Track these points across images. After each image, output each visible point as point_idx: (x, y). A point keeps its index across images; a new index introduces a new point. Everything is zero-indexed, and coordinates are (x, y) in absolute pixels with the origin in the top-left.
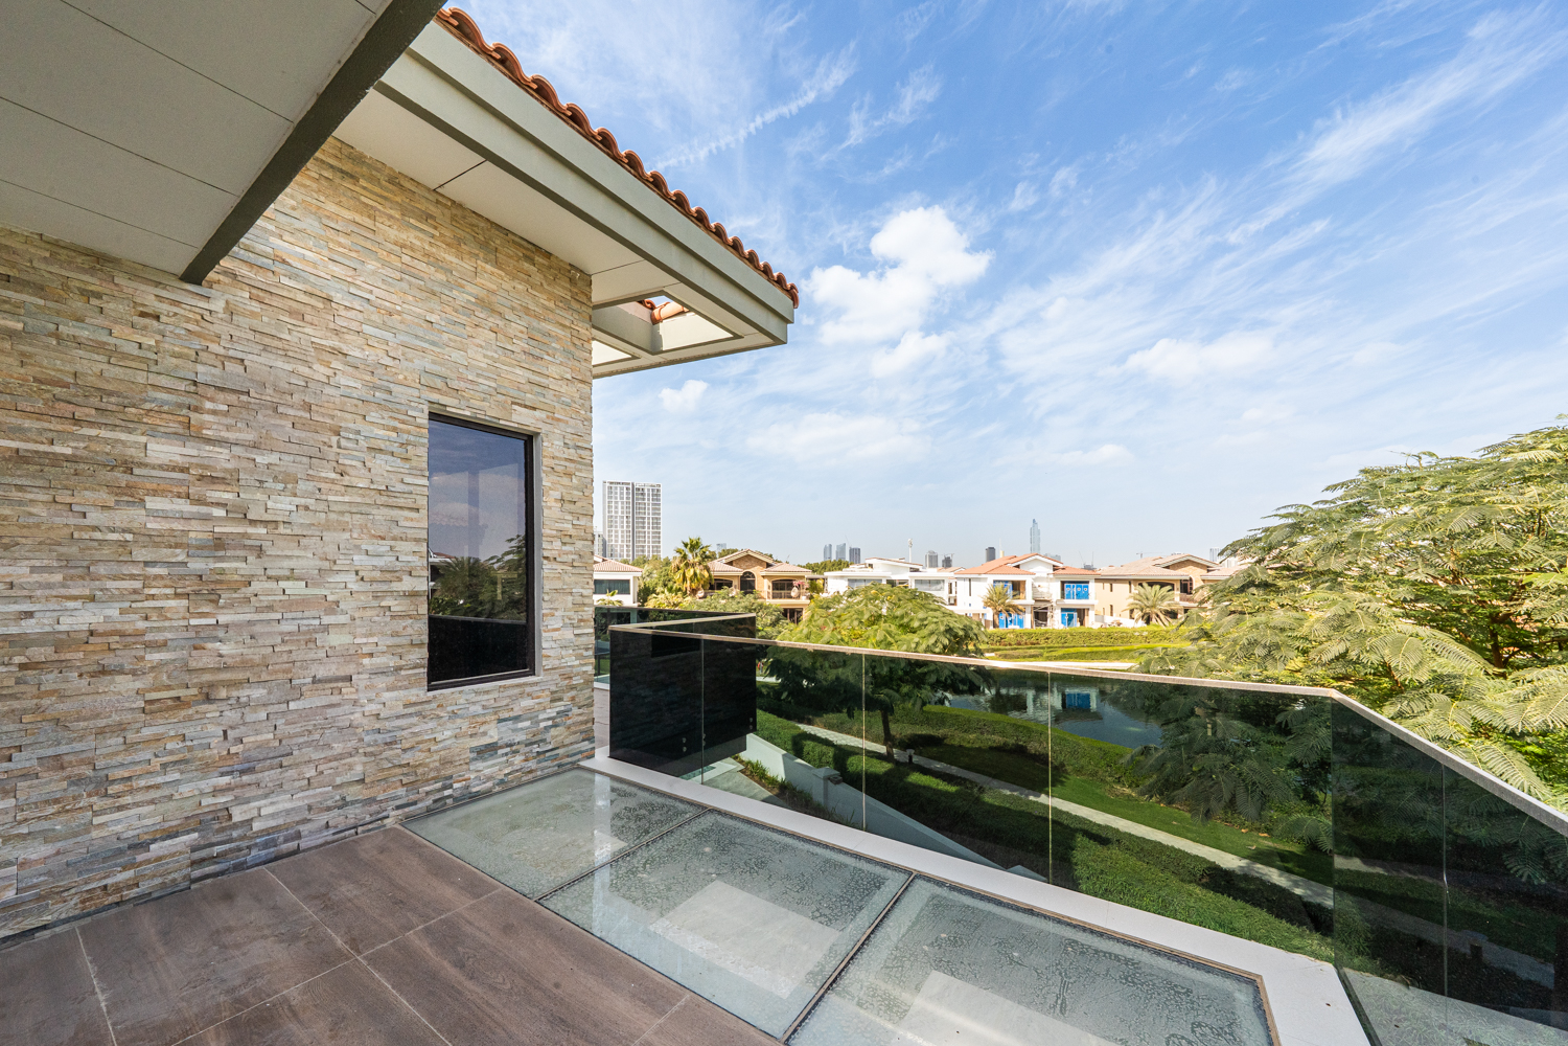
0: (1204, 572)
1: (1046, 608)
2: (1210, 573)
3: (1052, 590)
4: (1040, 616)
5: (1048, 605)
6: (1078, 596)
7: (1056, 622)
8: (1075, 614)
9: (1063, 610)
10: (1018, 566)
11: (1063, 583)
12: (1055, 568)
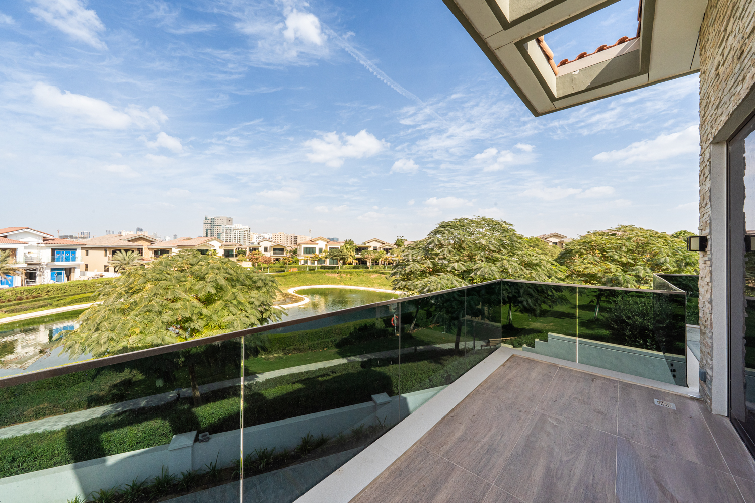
0: (149, 244)
1: (35, 270)
2: (153, 245)
3: (45, 256)
4: (31, 275)
5: (38, 267)
6: (67, 259)
7: (45, 279)
8: (64, 272)
9: (52, 270)
10: (6, 237)
11: (53, 250)
12: (45, 239)
